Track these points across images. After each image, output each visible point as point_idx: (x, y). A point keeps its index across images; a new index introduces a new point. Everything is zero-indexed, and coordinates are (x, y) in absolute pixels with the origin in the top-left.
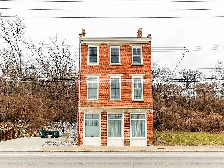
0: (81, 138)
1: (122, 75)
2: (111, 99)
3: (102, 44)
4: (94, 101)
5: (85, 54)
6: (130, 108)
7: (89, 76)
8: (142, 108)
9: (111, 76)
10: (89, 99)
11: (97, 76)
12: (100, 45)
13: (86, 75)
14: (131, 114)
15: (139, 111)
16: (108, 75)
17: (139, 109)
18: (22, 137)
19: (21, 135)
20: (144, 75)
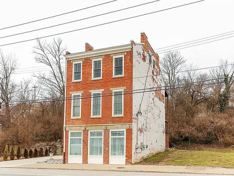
0: (66, 156)
1: (103, 90)
2: (92, 116)
3: (86, 59)
4: (77, 119)
5: (70, 72)
6: (109, 124)
7: (73, 94)
8: (121, 124)
9: (93, 92)
10: (73, 118)
11: (80, 93)
12: (83, 60)
13: (71, 93)
14: (110, 131)
15: (118, 128)
16: (90, 91)
17: (119, 125)
18: (58, 155)
19: (58, 154)
20: (125, 88)
